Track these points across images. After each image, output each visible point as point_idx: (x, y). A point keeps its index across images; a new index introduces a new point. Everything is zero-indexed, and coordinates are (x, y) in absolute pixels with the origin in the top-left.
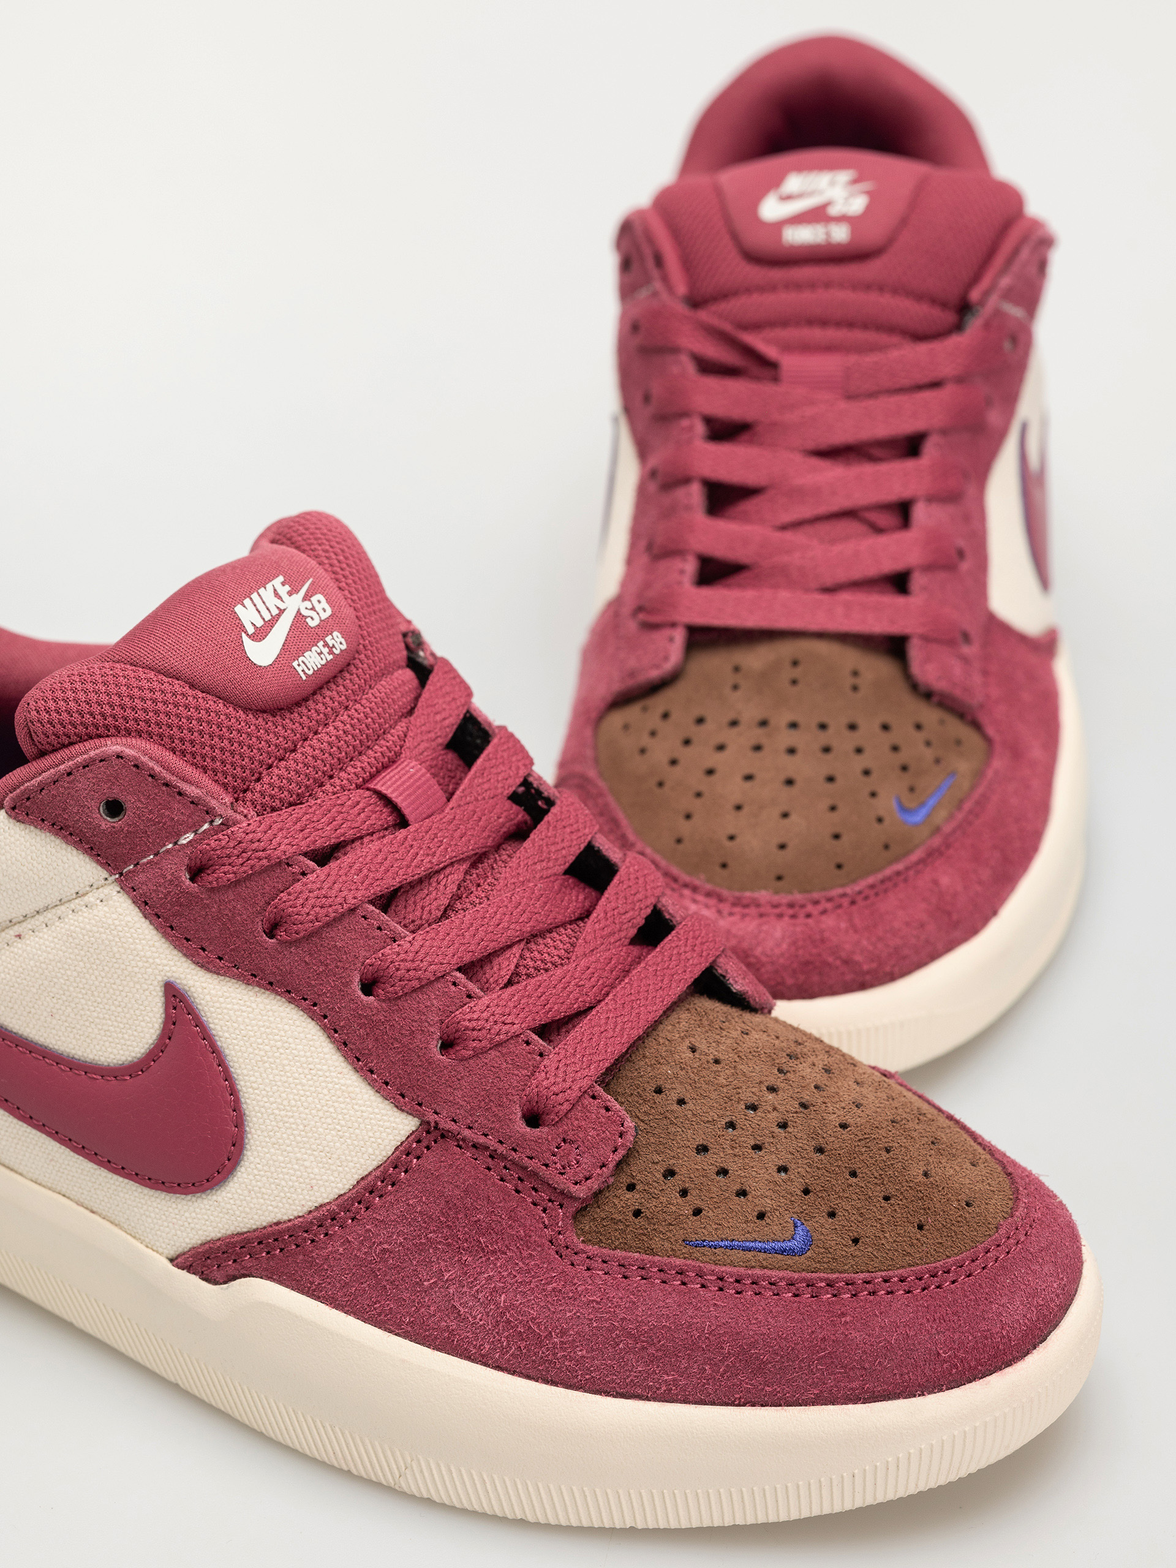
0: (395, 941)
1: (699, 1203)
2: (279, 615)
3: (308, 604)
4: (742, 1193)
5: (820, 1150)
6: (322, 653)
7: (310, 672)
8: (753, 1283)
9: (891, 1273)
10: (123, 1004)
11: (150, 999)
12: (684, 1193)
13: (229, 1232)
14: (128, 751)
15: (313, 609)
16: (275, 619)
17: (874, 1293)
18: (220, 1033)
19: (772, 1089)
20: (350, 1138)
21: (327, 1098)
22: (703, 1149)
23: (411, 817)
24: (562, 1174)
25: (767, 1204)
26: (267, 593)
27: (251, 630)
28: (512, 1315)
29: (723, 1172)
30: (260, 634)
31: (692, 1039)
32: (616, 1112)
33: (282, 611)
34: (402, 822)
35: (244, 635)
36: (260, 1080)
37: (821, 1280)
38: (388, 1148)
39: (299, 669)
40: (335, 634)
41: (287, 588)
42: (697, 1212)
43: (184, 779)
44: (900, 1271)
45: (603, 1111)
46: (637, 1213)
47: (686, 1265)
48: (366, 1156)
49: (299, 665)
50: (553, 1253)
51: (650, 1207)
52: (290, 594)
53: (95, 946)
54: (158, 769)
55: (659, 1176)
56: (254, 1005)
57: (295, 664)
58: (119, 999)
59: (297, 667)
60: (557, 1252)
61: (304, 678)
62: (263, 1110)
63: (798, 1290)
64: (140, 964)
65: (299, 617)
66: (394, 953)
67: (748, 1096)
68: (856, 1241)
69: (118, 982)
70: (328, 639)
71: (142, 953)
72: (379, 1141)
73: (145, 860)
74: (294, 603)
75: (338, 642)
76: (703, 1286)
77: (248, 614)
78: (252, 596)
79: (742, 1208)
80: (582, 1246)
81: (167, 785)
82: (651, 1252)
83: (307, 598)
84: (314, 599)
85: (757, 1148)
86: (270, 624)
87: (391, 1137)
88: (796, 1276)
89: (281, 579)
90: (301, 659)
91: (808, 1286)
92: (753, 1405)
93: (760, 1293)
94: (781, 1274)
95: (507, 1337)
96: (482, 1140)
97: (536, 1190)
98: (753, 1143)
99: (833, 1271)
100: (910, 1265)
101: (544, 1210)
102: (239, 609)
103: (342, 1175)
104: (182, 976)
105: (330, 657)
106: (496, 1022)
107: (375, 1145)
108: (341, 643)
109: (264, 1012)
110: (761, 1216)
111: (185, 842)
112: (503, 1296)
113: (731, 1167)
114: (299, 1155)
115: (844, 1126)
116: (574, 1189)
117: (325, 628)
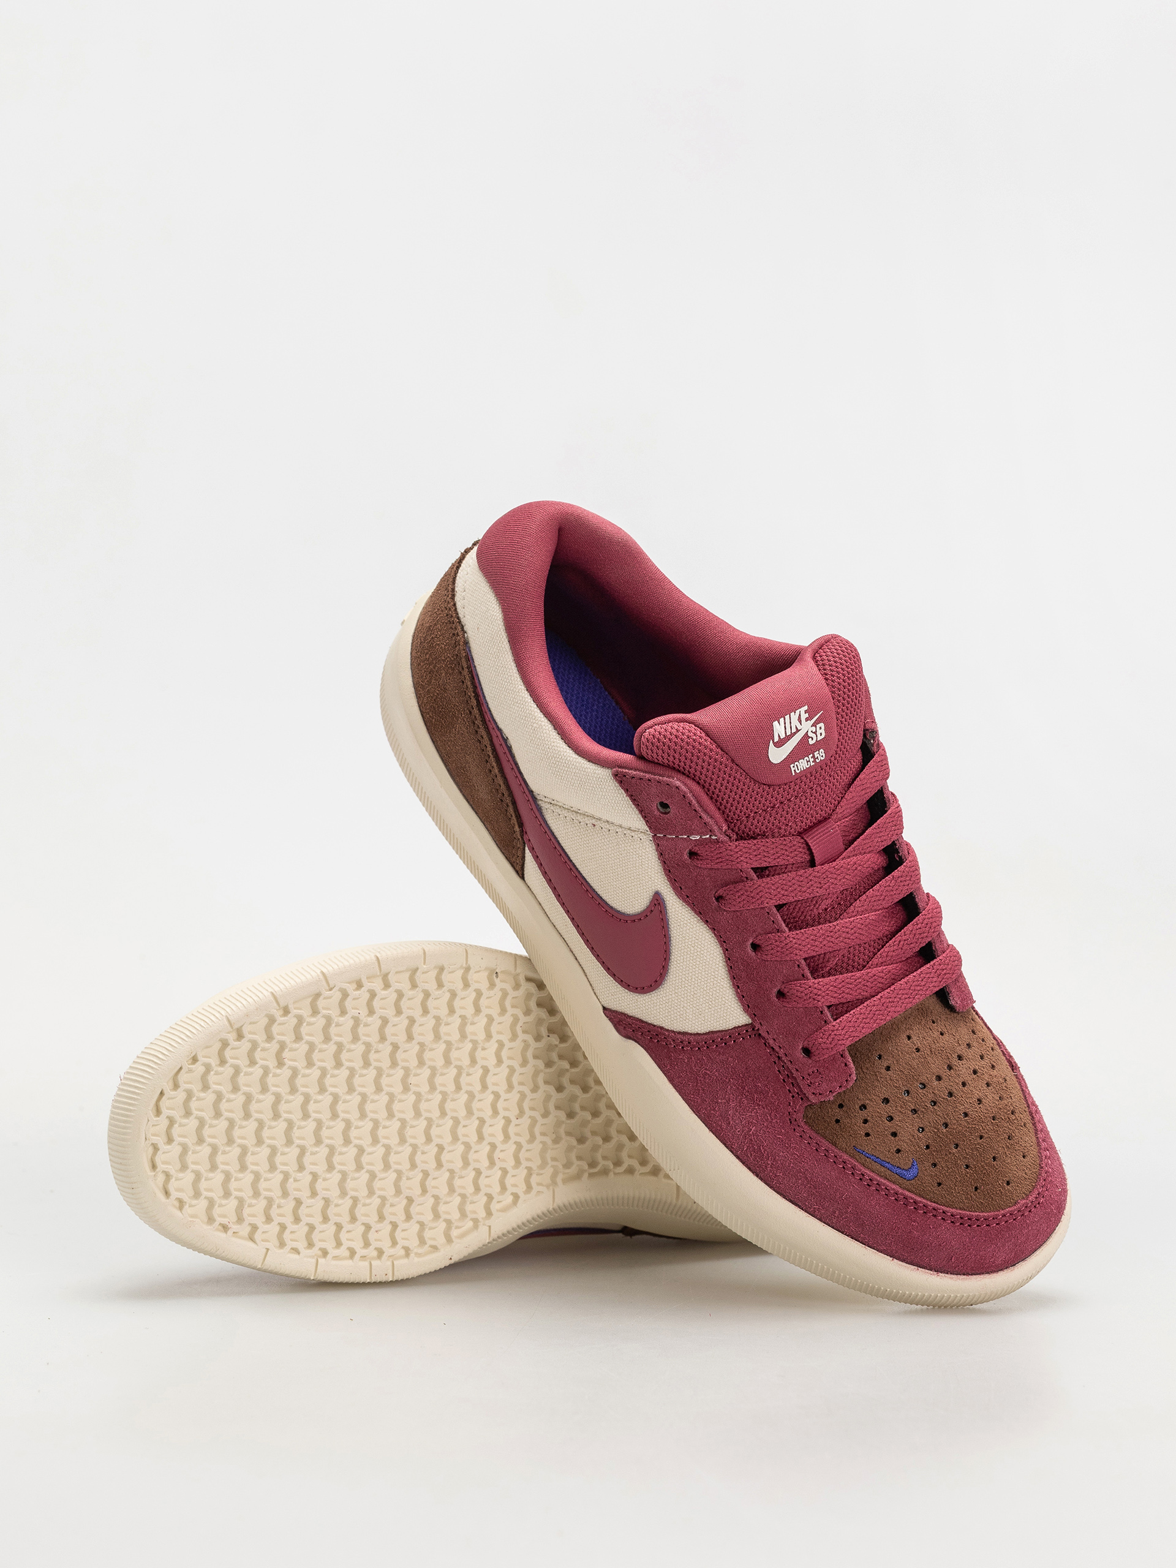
0: (778, 932)
1: (870, 1131)
2: (795, 733)
3: (814, 729)
4: (894, 1134)
5: (946, 1125)
6: (809, 761)
7: (798, 772)
8: (877, 1184)
9: (948, 1209)
10: (630, 888)
11: (645, 894)
12: (865, 1121)
13: (636, 1016)
14: (683, 787)
15: (815, 733)
16: (792, 735)
17: (935, 1216)
18: (672, 929)
19: (939, 1078)
20: (714, 1011)
21: (711, 987)
22: (886, 1101)
23: (817, 860)
24: (809, 1086)
25: (904, 1146)
26: (794, 716)
27: (776, 739)
28: (754, 1138)
29: (891, 1119)
30: (780, 744)
31: (911, 1032)
32: (850, 1068)
33: (798, 730)
34: (812, 863)
35: (771, 741)
36: (682, 961)
37: (912, 1198)
38: (731, 1025)
39: (793, 769)
40: (821, 750)
41: (807, 715)
42: (867, 1135)
43: (705, 811)
44: (954, 1210)
45: (844, 1065)
46: (837, 1121)
47: (849, 1161)
48: (718, 1023)
49: (794, 767)
50: (788, 1119)
51: (845, 1121)
52: (807, 720)
53: (628, 857)
54: (694, 802)
55: (857, 1107)
56: (695, 926)
57: (792, 766)
58: (630, 885)
59: (792, 768)
60: (790, 1119)
61: (794, 774)
62: (677, 975)
63: (898, 1197)
64: (646, 877)
65: (806, 736)
66: (774, 939)
67: (923, 1079)
68: (939, 1184)
69: (633, 878)
70: (816, 754)
71: (650, 874)
72: (728, 1020)
73: (670, 836)
74: (806, 727)
75: (820, 755)
76: (852, 1173)
77: (779, 729)
78: (786, 717)
79: (890, 1143)
80: (802, 1124)
81: (695, 811)
82: (834, 1144)
83: (814, 725)
84: (818, 726)
85: (915, 1111)
86: (788, 738)
87: (734, 1021)
88: (901, 1191)
89: (806, 708)
90: (796, 763)
91: (904, 1198)
92: (852, 1238)
93: (878, 1190)
94: (894, 1186)
95: (748, 1147)
96: (777, 1049)
97: (793, 1085)
98: (913, 1108)
99: (920, 1196)
100: (960, 1209)
101: (793, 1097)
102: (776, 723)
103: (703, 1025)
104: (665, 894)
105: (812, 764)
106: (810, 998)
107: (725, 1021)
108: (822, 756)
109: (698, 932)
110: (898, 1151)
111: (693, 839)
112: (754, 1127)
113: (896, 1118)
114: (685, 1005)
115: (966, 1115)
116: (811, 1097)
117: (818, 745)
